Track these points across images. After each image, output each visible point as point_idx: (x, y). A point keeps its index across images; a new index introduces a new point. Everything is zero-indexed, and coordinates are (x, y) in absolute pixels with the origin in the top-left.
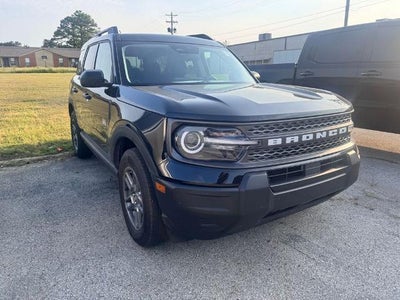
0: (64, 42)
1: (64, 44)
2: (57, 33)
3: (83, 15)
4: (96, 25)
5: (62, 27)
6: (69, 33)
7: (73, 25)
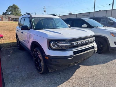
0: (9, 13)
1: (10, 14)
2: (7, 11)
3: (15, 5)
4: (19, 8)
5: (9, 9)
6: (11, 11)
7: (12, 8)
